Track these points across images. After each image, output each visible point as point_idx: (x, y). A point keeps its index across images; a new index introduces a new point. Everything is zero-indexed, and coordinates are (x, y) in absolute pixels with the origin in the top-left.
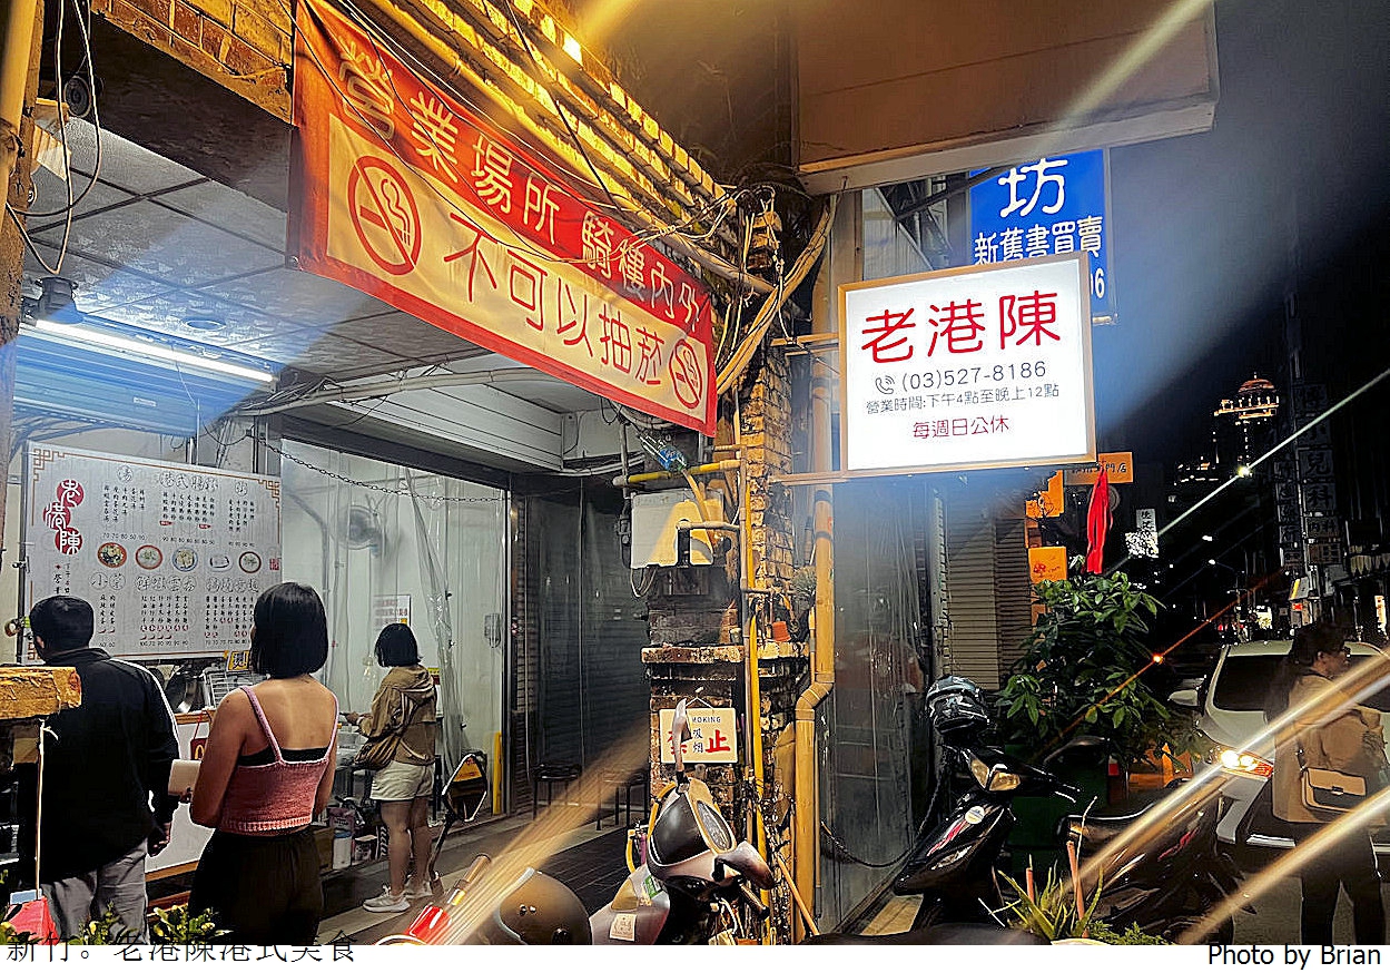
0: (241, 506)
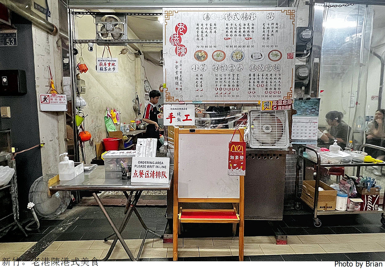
0: (270, 26)
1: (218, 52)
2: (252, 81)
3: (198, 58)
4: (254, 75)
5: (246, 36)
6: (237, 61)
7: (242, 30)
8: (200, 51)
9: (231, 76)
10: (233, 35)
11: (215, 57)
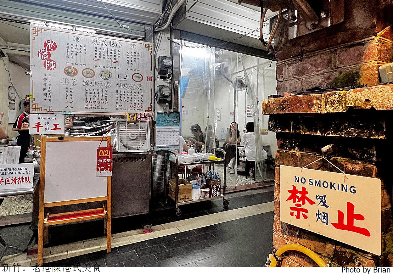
0: (133, 54)
1: (88, 70)
2: (119, 96)
3: (68, 73)
4: (121, 92)
5: (113, 60)
6: (105, 79)
7: (109, 54)
8: (70, 68)
9: (100, 92)
10: (102, 58)
11: (84, 74)
